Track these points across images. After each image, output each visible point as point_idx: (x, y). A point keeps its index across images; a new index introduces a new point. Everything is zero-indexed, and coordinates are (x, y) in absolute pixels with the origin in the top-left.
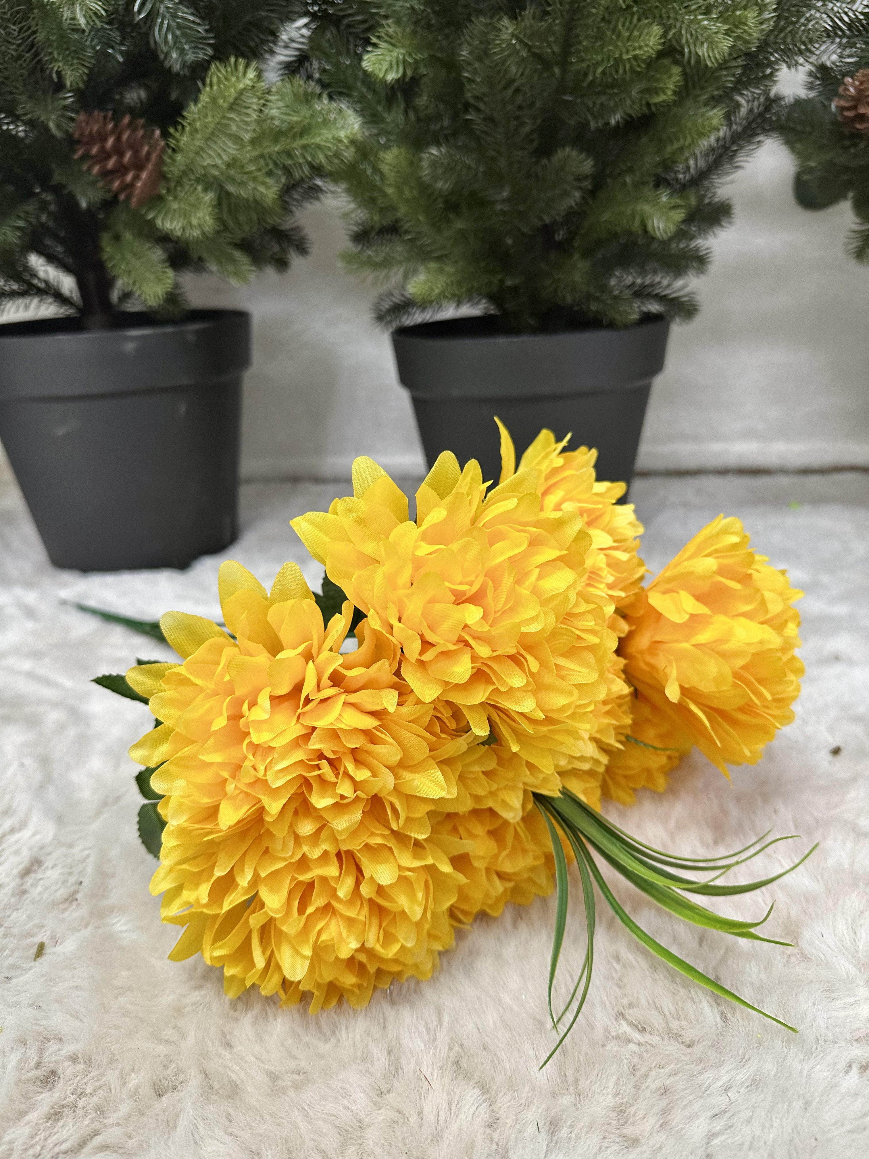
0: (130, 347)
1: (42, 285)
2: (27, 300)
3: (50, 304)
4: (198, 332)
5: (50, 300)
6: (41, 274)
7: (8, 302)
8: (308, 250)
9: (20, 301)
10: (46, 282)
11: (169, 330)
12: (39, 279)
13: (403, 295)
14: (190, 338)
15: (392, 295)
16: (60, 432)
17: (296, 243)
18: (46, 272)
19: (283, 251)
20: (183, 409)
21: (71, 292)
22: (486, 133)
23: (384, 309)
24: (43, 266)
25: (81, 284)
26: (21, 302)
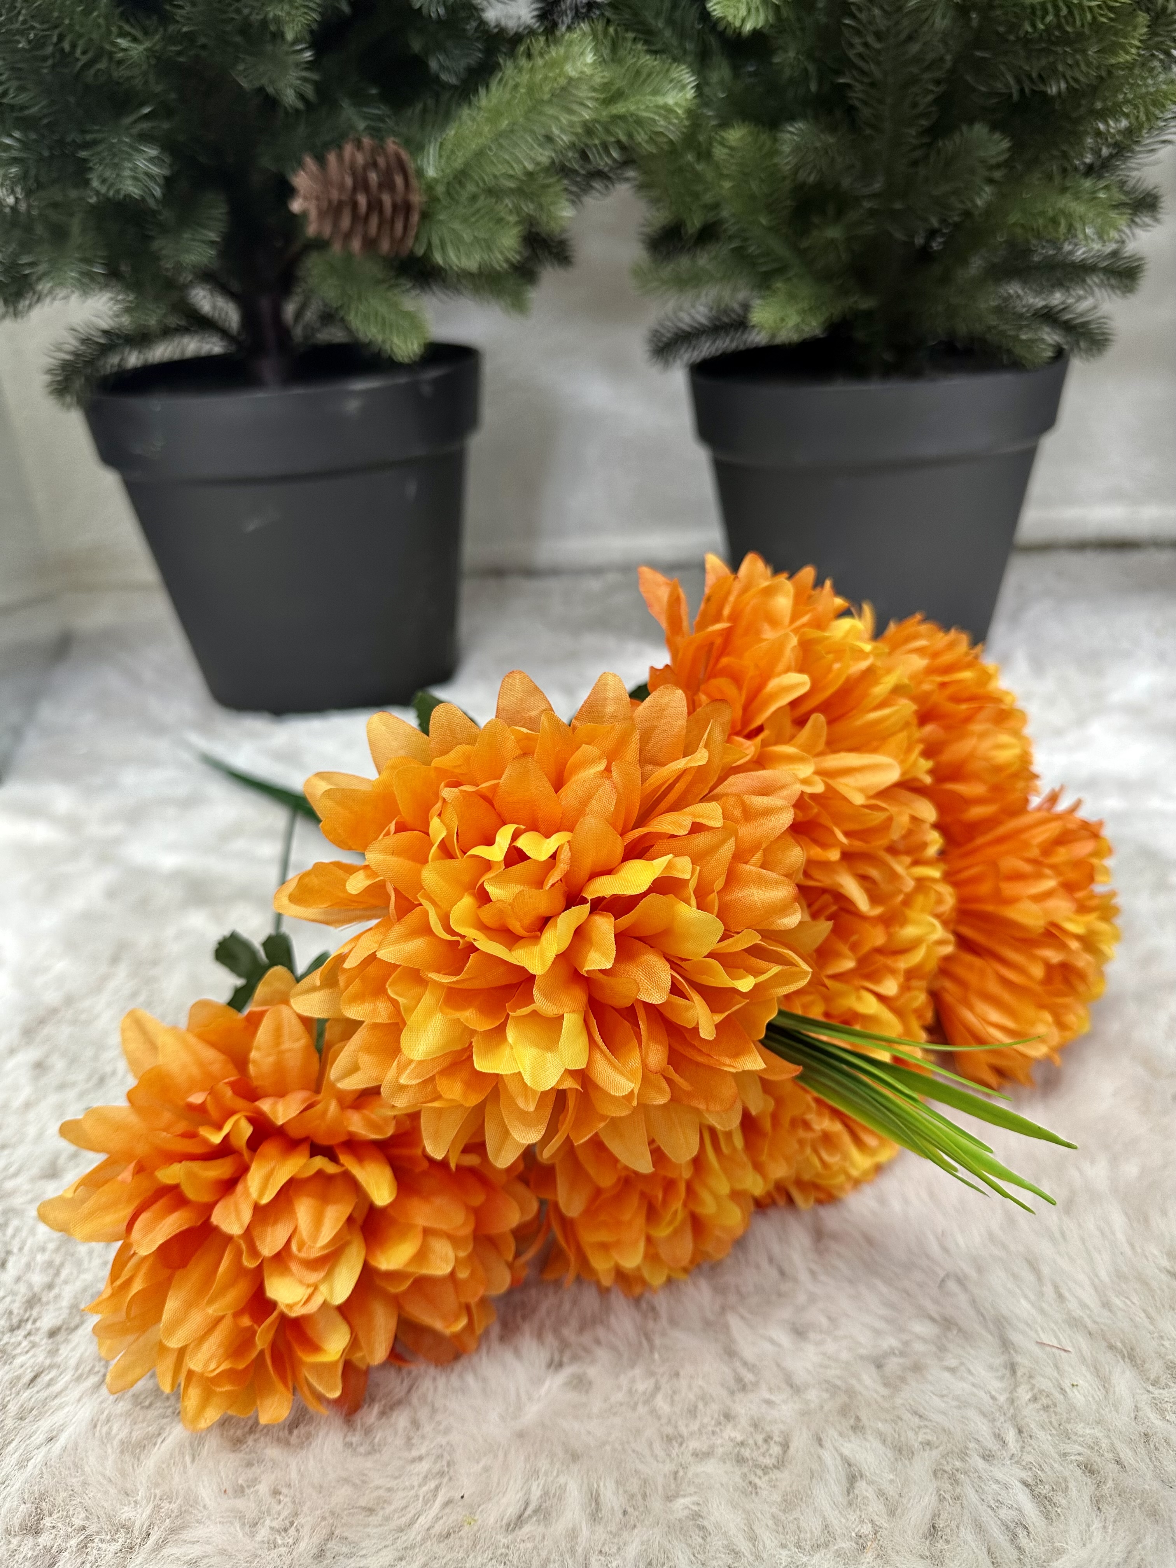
0: (353, 406)
8: (573, 260)
13: (693, 321)
15: (679, 319)
17: (556, 252)
20: (411, 489)
22: (865, 103)
23: (663, 339)
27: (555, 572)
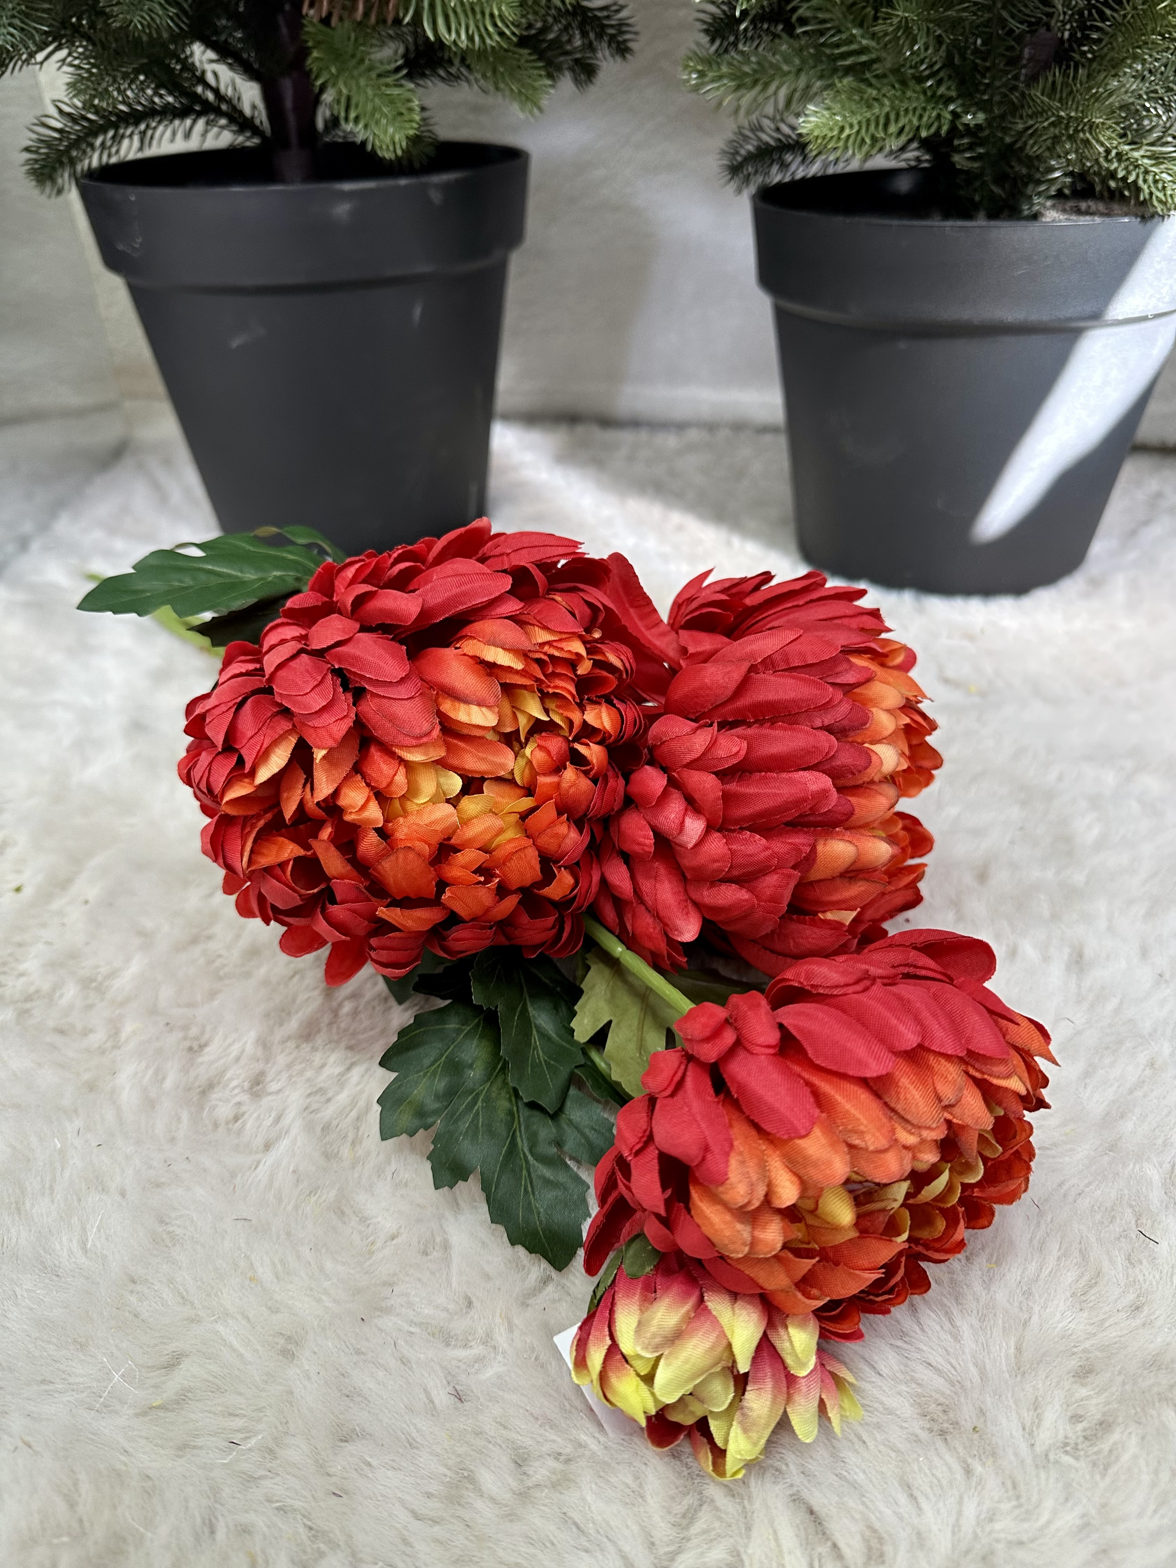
0: (342, 210)
1: (210, 96)
2: (188, 122)
3: (223, 127)
4: (446, 188)
5: (223, 121)
6: (210, 78)
7: (159, 122)
8: (631, 45)
9: (177, 122)
10: (216, 91)
11: (403, 182)
12: (207, 85)
13: (778, 130)
14: (436, 197)
15: (761, 129)
16: (236, 343)
17: (612, 31)
18: (215, 74)
19: (591, 47)
20: (417, 312)
21: (254, 107)
23: (743, 152)
24: (212, 61)
25: (271, 97)
26: (181, 125)
27: (634, 423)
